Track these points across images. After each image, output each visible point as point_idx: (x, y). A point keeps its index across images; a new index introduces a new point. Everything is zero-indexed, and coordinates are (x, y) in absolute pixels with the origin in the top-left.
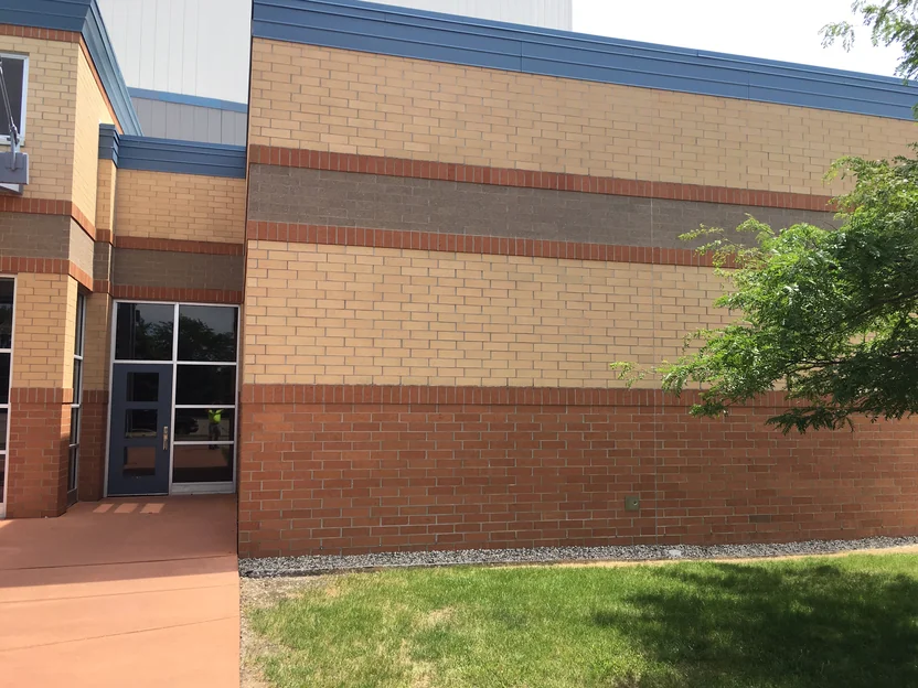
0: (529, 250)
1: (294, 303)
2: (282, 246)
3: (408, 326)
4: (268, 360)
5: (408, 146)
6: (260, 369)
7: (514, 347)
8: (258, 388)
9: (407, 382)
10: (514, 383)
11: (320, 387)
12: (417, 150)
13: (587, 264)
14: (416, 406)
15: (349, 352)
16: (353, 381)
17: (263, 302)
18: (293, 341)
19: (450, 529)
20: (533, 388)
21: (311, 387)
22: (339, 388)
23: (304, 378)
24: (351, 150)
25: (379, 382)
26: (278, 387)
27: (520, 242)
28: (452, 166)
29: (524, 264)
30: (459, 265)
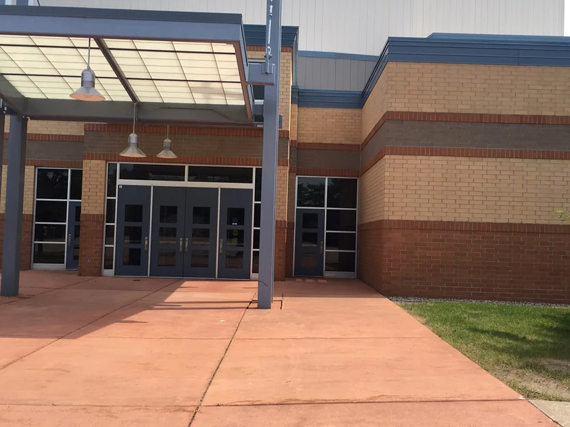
0: (521, 155)
1: (405, 183)
2: (401, 157)
3: (459, 193)
4: (394, 209)
5: (461, 107)
6: (391, 213)
7: (512, 204)
8: (390, 221)
9: (458, 220)
10: (512, 221)
11: (417, 221)
12: (464, 108)
13: (552, 161)
14: (462, 231)
15: (430, 205)
16: (432, 219)
17: (392, 183)
18: (406, 200)
19: (478, 290)
20: (522, 224)
21: (413, 221)
22: (426, 222)
23: (410, 217)
24: (433, 111)
25: (445, 219)
26: (399, 221)
27: (516, 151)
28: (481, 115)
29: (518, 163)
30: (485, 164)
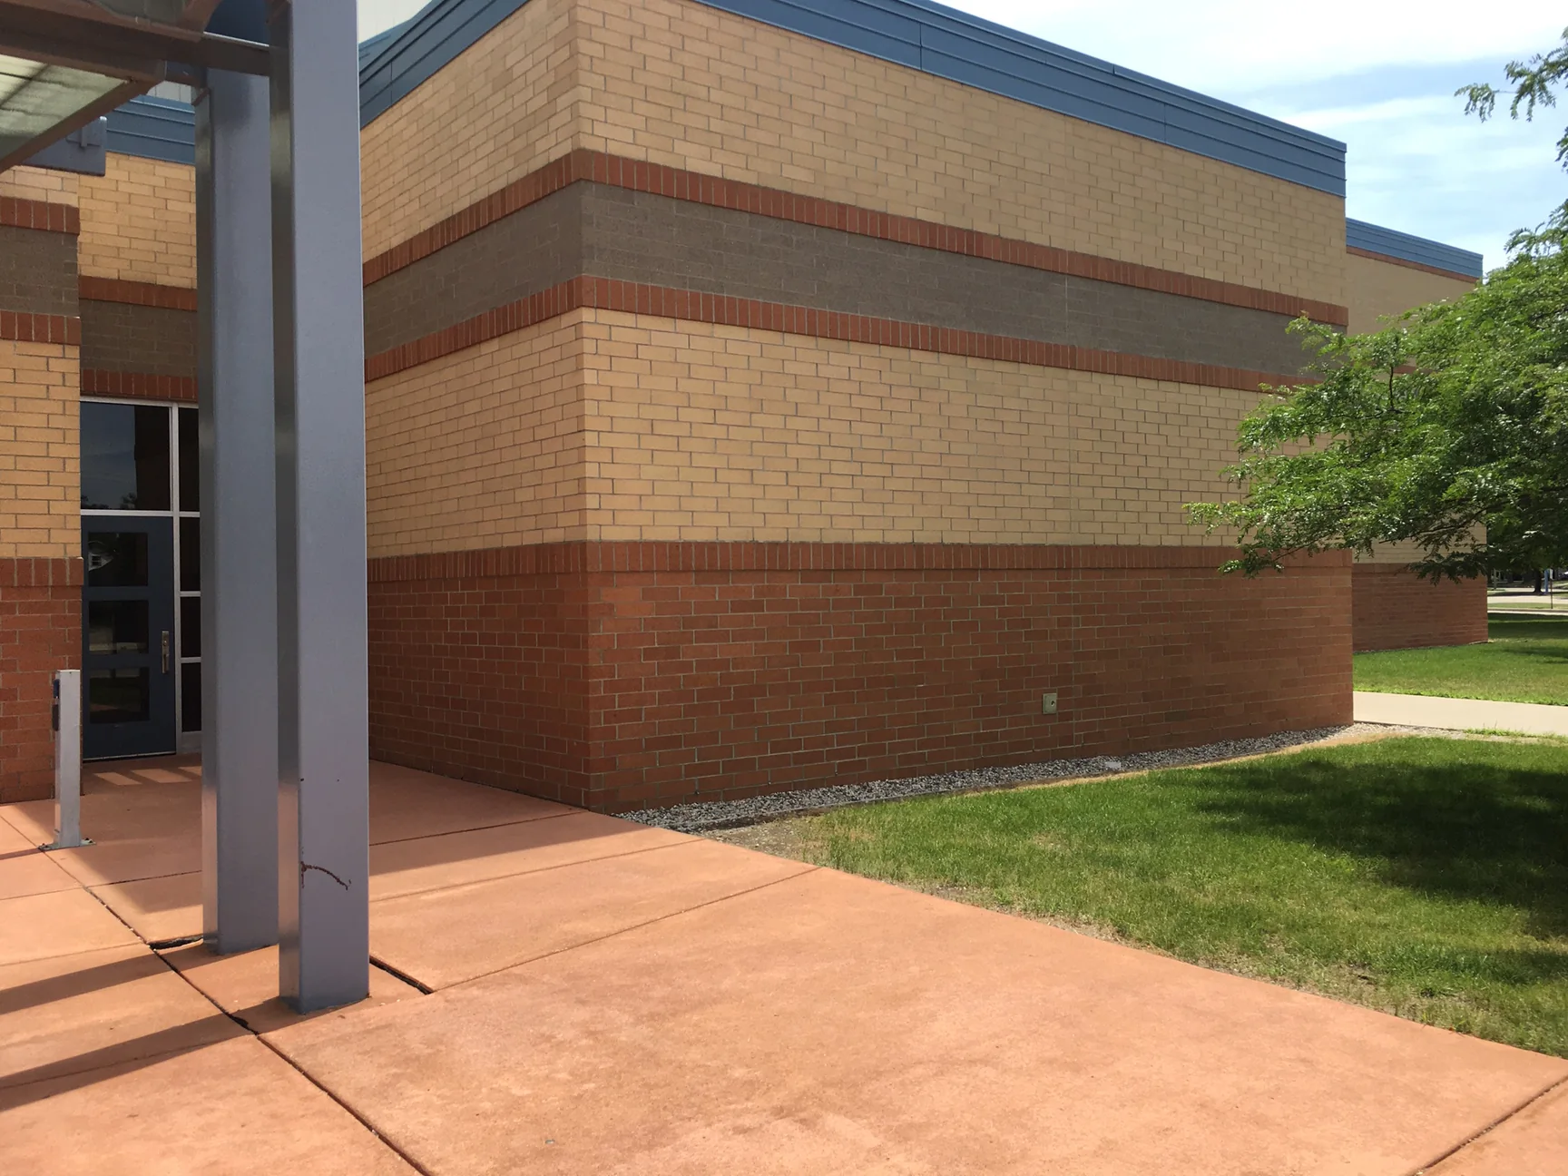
0: (935, 343)
1: (648, 412)
2: (628, 319)
3: (794, 451)
4: (618, 502)
5: (789, 171)
6: (606, 518)
7: (920, 486)
8: (608, 546)
9: (796, 538)
10: (922, 538)
11: (687, 545)
12: (796, 178)
13: (1000, 366)
14: (809, 574)
15: (721, 491)
16: (728, 536)
17: (608, 409)
18: (650, 472)
19: (850, 753)
20: (942, 544)
21: (674, 545)
22: (712, 546)
23: (665, 531)
24: (714, 170)
25: (762, 537)
26: (633, 545)
28: (842, 207)
29: (929, 364)
30: (854, 361)
